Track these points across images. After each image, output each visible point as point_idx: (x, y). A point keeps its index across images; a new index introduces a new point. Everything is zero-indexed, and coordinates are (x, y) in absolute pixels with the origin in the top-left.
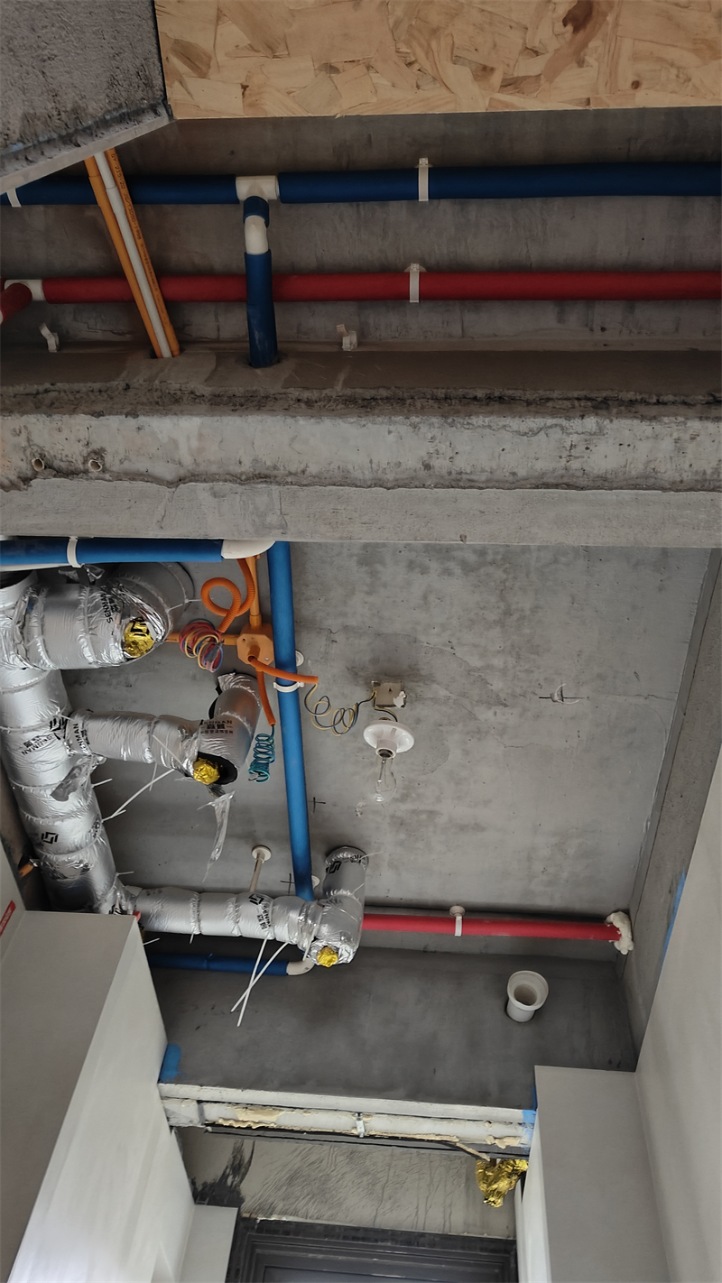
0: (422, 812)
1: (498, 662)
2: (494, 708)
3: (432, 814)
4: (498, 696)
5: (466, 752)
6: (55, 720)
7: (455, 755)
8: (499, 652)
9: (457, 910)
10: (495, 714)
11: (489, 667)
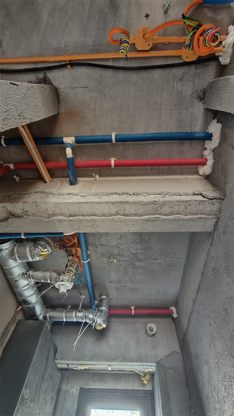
0: (123, 286)
1: (140, 252)
2: (140, 262)
3: (125, 286)
4: (140, 259)
5: (133, 272)
6: (24, 273)
7: (130, 273)
8: (140, 249)
9: (133, 308)
10: (140, 263)
11: (138, 253)
